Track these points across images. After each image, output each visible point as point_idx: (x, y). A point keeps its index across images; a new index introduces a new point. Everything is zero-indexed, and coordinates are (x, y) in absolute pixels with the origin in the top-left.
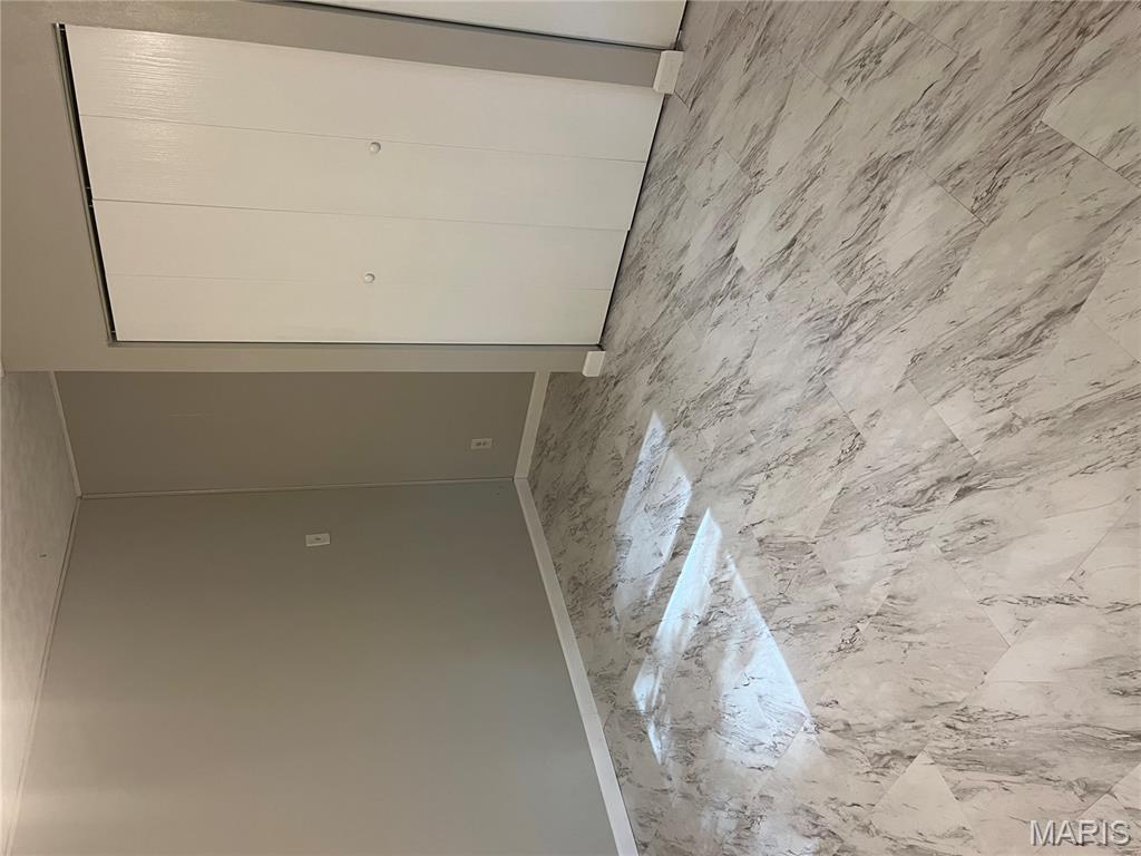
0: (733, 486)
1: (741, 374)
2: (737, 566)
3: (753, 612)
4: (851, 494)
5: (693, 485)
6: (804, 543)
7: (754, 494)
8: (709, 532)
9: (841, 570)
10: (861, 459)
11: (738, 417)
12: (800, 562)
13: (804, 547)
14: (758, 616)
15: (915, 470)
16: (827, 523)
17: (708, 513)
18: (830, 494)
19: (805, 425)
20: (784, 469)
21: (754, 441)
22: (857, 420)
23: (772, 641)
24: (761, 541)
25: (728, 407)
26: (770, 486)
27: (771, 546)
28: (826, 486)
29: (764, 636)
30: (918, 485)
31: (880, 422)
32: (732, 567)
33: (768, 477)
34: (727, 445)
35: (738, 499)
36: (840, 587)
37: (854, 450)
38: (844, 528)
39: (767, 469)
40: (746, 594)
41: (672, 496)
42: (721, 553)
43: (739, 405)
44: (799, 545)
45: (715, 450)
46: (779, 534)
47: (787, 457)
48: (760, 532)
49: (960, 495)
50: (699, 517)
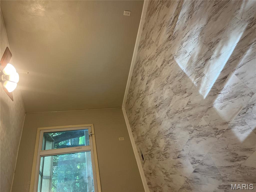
0: (194, 106)
1: (192, 136)
2: (193, 84)
3: (188, 73)
4: (168, 105)
5: (212, 107)
6: (176, 94)
7: (188, 104)
8: (204, 91)
9: (169, 91)
10: (166, 111)
11: (192, 125)
12: (176, 90)
13: (175, 94)
14: (187, 73)
15: (161, 108)
16: (171, 99)
17: (205, 97)
18: (171, 105)
19: (175, 119)
20: (180, 110)
21: (188, 118)
22: (167, 118)
23: (183, 69)
24: (186, 93)
25: (196, 129)
26: (183, 106)
27: (183, 92)
28: (172, 106)
29: (185, 69)
30: (160, 106)
31: (164, 116)
32: (195, 83)
33: (184, 108)
34: (196, 118)
35: (192, 103)
36: (169, 88)
37: (167, 113)
38: (169, 99)
39: (184, 110)
40: (190, 77)
41: (227, 102)
42: (199, 86)
43: (192, 128)
44: (177, 94)
45: (201, 117)
46: (181, 95)
47: (179, 113)
48: (186, 95)
49: (157, 105)
50: (209, 95)
